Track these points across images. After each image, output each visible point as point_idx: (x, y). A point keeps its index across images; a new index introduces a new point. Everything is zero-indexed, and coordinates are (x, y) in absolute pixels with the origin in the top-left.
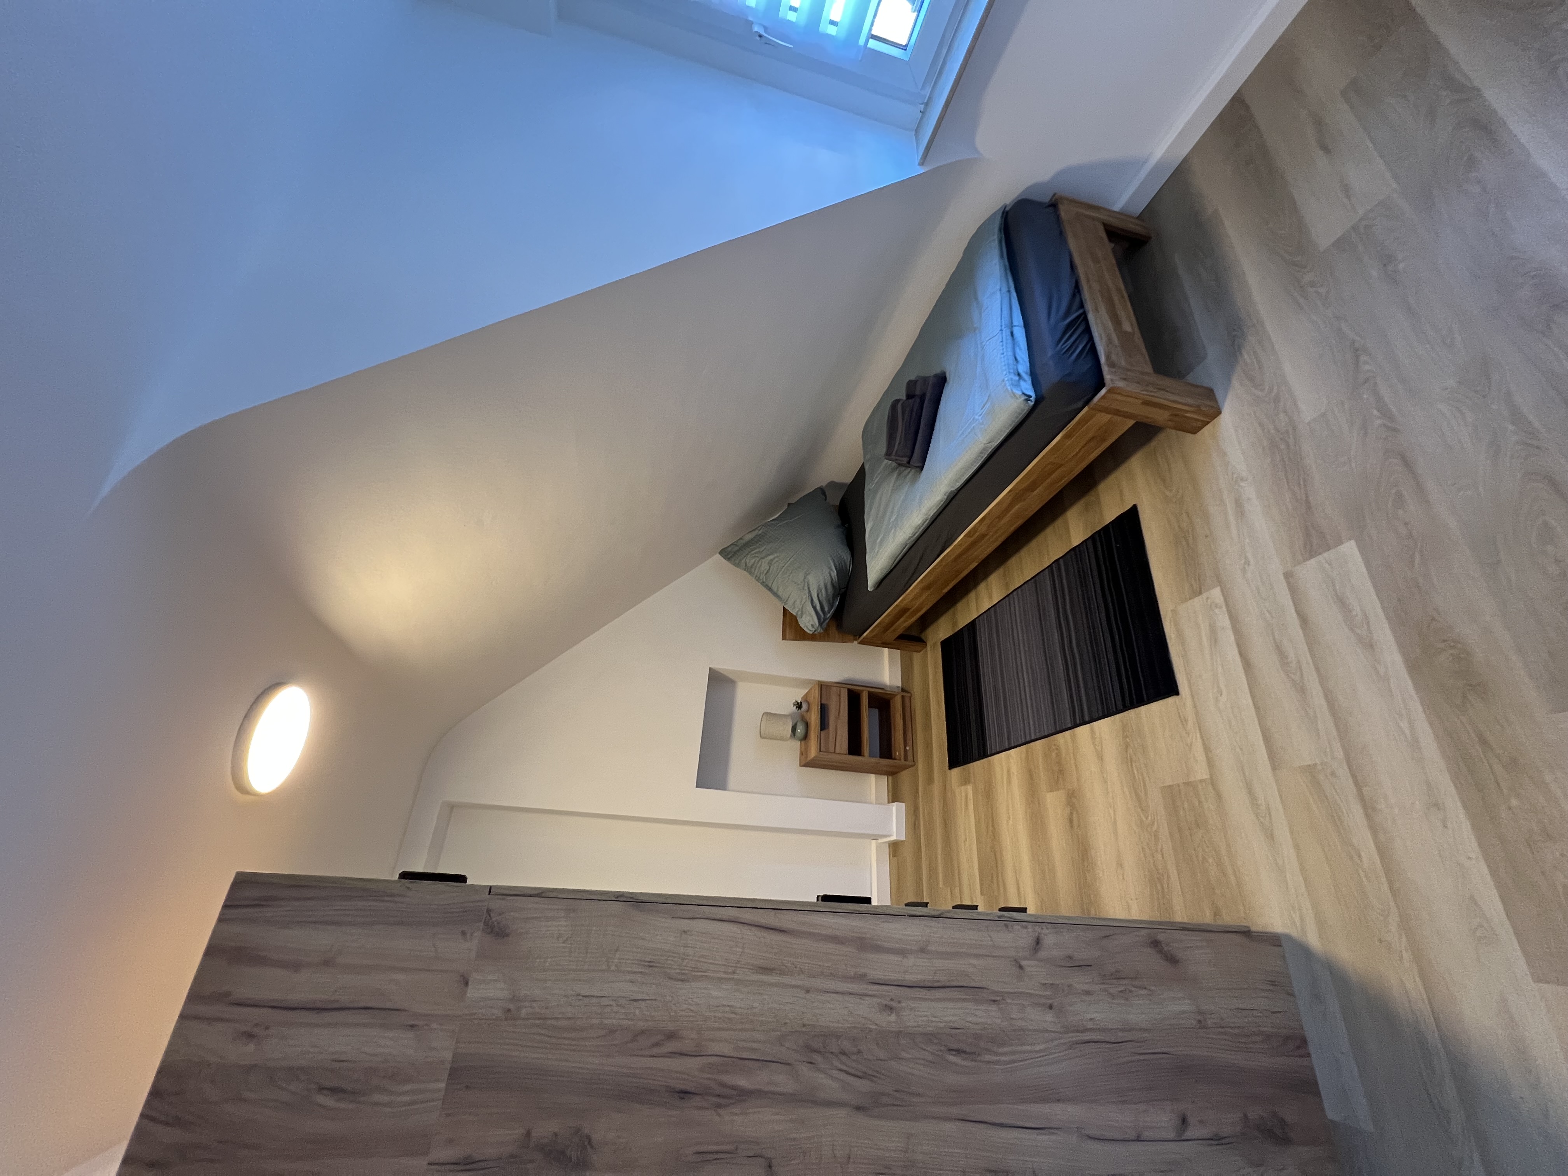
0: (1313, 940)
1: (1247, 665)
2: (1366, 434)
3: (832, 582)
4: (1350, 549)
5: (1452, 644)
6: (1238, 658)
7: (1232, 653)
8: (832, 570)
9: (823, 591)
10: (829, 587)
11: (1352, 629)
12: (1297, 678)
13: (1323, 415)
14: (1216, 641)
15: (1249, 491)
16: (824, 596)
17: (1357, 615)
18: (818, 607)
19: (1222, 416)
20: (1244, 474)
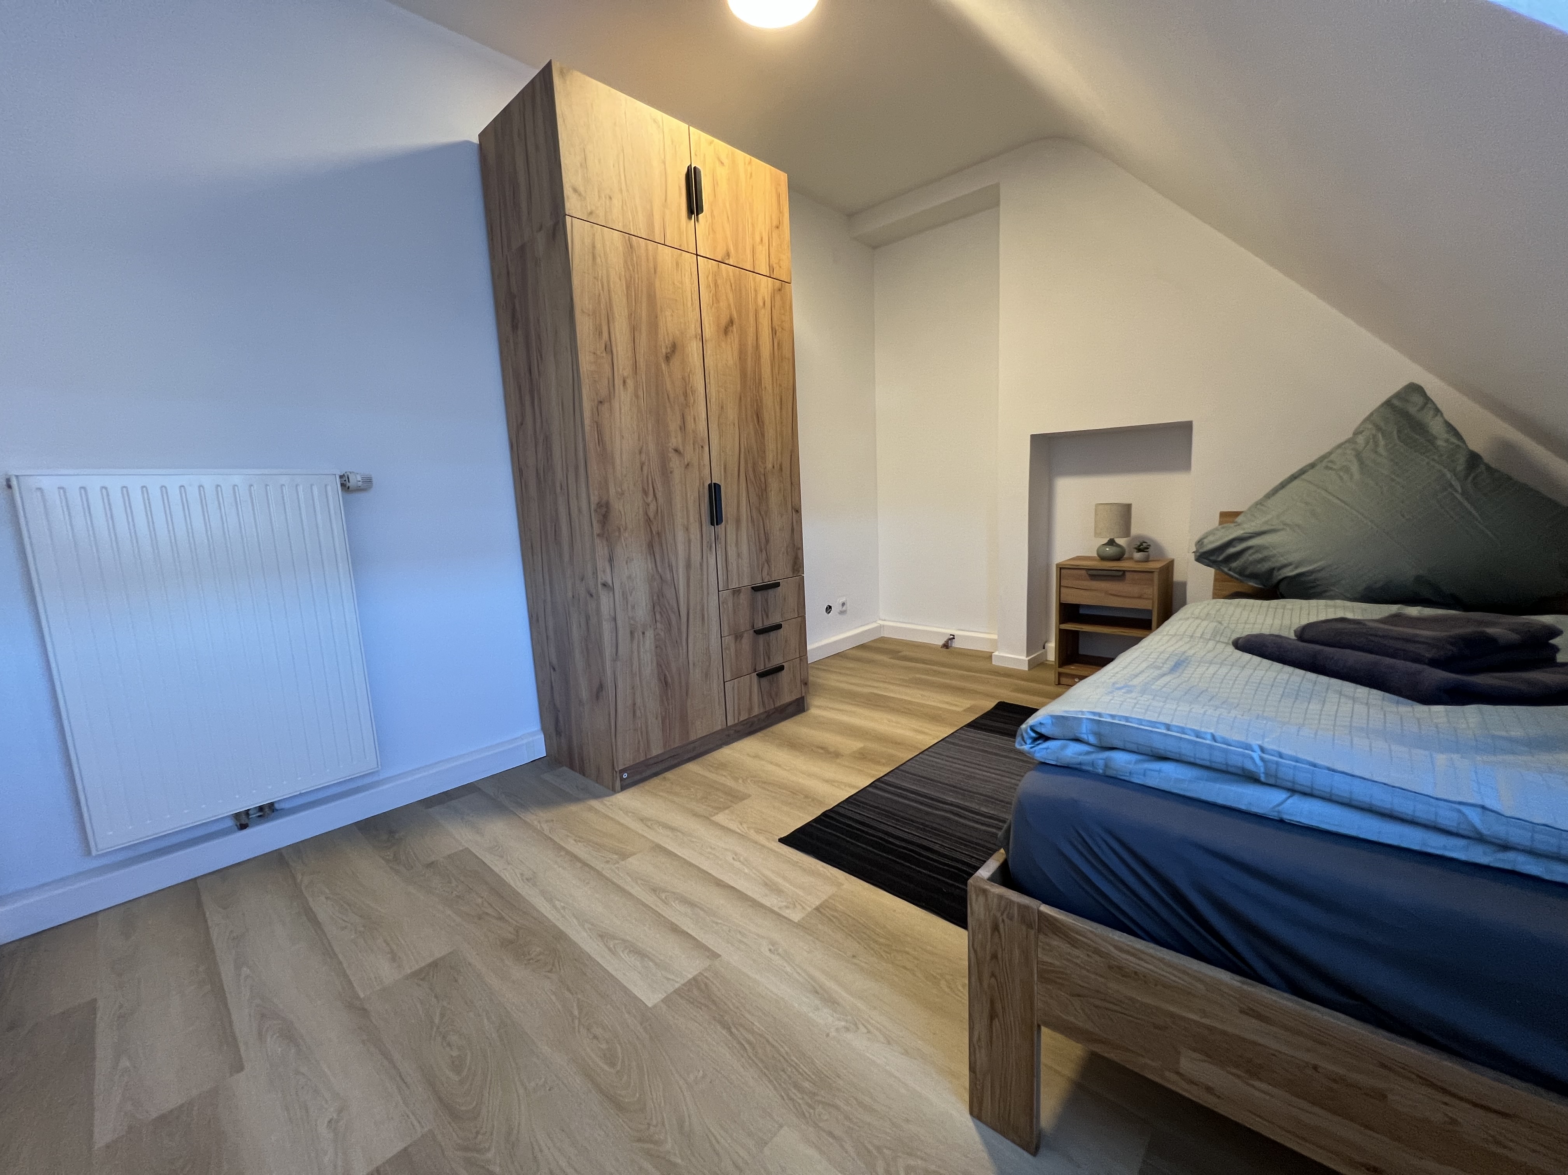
0: (595, 803)
1: (720, 884)
2: (681, 1126)
3: (1274, 569)
4: (651, 998)
5: (531, 961)
6: (732, 884)
7: (741, 885)
8: (1296, 568)
9: (1259, 556)
10: (1266, 566)
11: (624, 941)
12: (663, 896)
13: (762, 1143)
14: (766, 884)
15: (824, 1017)
16: (1251, 559)
17: (623, 951)
18: (1232, 550)
19: (965, 1109)
20: (849, 1036)
